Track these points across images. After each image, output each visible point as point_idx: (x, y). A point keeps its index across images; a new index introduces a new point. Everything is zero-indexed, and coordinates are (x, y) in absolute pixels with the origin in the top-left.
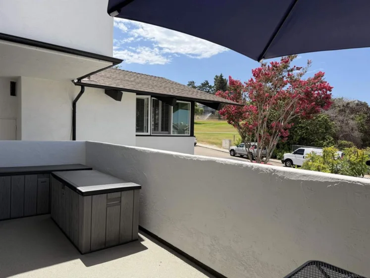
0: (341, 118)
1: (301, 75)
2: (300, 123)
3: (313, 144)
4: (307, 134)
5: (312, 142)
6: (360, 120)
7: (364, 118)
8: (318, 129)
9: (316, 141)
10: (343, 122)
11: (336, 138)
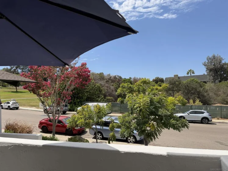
0: (107, 85)
1: (75, 64)
2: (86, 89)
3: (94, 100)
4: (90, 95)
5: (93, 99)
6: (116, 86)
7: (117, 84)
8: (95, 92)
9: (95, 99)
10: (108, 87)
11: (105, 96)
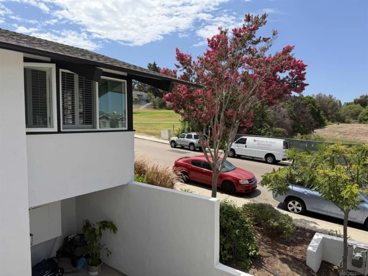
1: (265, 50)
6: (289, 107)
9: (254, 129)
11: (271, 125)
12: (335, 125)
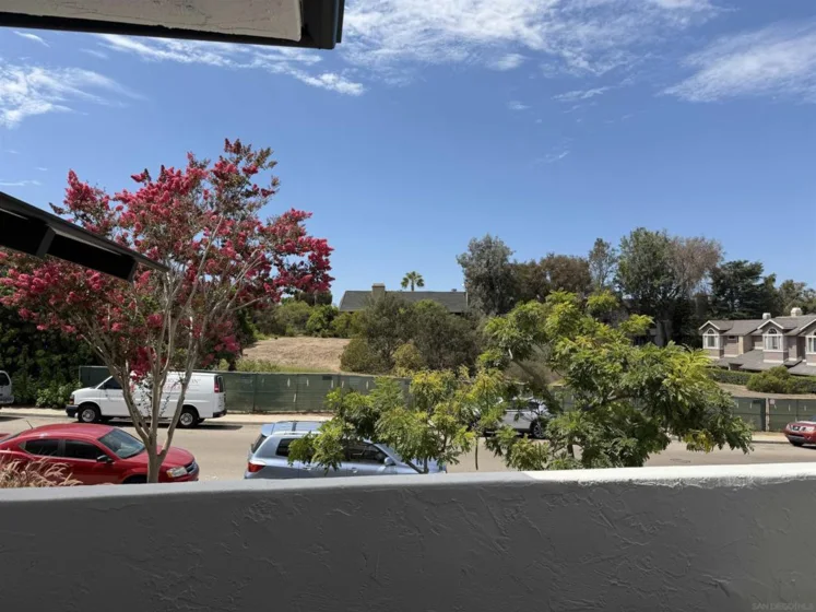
12: (271, 340)
